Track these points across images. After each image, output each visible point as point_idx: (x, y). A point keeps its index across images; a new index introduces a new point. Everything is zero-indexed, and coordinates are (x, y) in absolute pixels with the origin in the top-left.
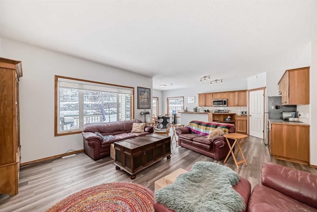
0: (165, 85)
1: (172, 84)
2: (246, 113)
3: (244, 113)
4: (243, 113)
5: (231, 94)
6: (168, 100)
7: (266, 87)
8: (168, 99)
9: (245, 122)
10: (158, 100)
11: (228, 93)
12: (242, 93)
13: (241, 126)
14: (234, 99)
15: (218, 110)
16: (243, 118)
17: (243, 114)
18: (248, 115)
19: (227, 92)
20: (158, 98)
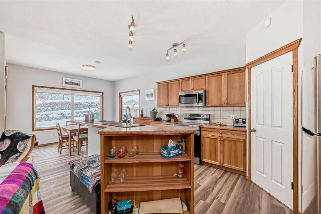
0: (94, 67)
1: (99, 62)
2: (244, 122)
3: (240, 121)
4: (237, 122)
5: (213, 79)
6: (120, 96)
7: (301, 39)
8: (120, 94)
9: (240, 145)
10: (103, 96)
11: (207, 77)
12: (236, 76)
13: (233, 154)
14: (220, 90)
15: (191, 115)
16: (237, 135)
17: (238, 125)
18: (247, 129)
19: (205, 75)
20: (103, 93)
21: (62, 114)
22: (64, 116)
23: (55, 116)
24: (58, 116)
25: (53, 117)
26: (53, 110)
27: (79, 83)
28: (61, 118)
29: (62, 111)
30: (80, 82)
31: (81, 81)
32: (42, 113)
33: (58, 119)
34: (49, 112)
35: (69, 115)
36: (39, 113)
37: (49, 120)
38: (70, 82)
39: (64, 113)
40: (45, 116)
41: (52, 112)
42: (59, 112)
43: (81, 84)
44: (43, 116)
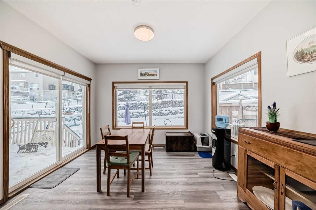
8: (214, 81)
10: (187, 87)
20: (187, 83)
21: (169, 111)
22: (171, 113)
23: (164, 112)
24: (167, 112)
25: (163, 113)
26: (164, 107)
27: (155, 73)
28: (169, 114)
29: (170, 108)
30: (156, 71)
31: (158, 70)
32: (157, 110)
33: (167, 115)
34: (160, 109)
35: (174, 112)
36: (155, 110)
37: (161, 115)
38: (146, 73)
39: (171, 110)
40: (159, 112)
41: (163, 109)
42: (167, 109)
43: (158, 75)
44: (157, 112)
